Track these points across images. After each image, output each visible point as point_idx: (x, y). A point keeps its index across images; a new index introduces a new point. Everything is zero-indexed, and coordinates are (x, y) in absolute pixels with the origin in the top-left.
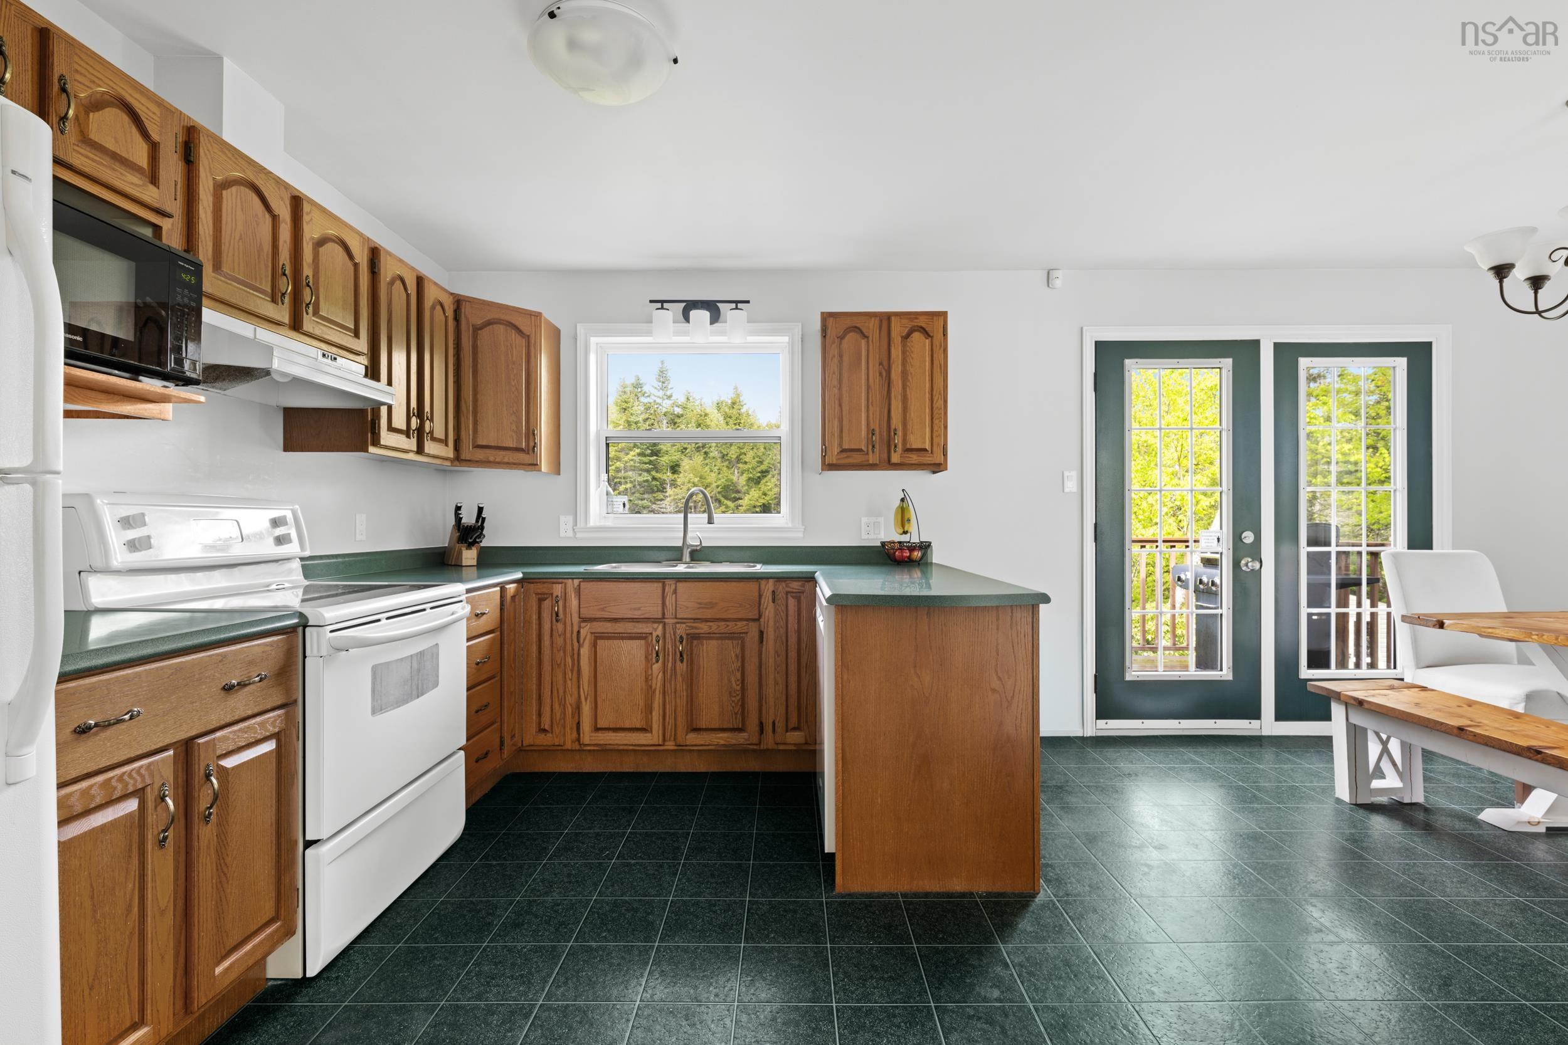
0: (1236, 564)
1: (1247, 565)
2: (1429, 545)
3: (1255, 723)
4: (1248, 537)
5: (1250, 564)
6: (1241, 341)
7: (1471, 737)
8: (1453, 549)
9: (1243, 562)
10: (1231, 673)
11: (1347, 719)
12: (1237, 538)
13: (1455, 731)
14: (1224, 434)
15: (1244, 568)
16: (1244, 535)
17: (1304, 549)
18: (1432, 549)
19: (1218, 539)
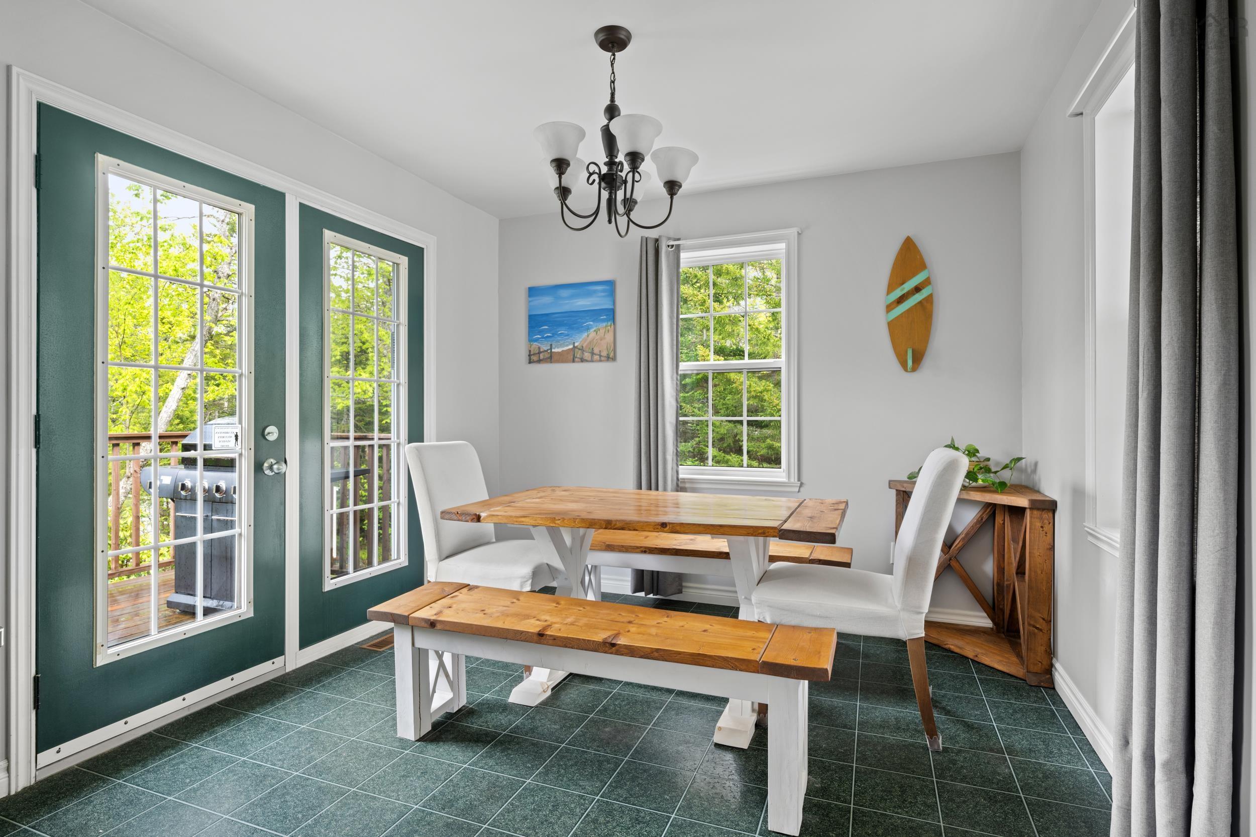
0: (258, 467)
1: (271, 467)
2: (421, 440)
3: (279, 661)
4: (272, 433)
5: (275, 467)
6: (264, 187)
7: (551, 642)
8: (437, 441)
9: (266, 465)
10: (252, 609)
11: (413, 644)
12: (260, 433)
13: (535, 638)
14: (245, 300)
15: (268, 472)
16: (268, 430)
17: (330, 444)
18: (423, 442)
19: (236, 436)
